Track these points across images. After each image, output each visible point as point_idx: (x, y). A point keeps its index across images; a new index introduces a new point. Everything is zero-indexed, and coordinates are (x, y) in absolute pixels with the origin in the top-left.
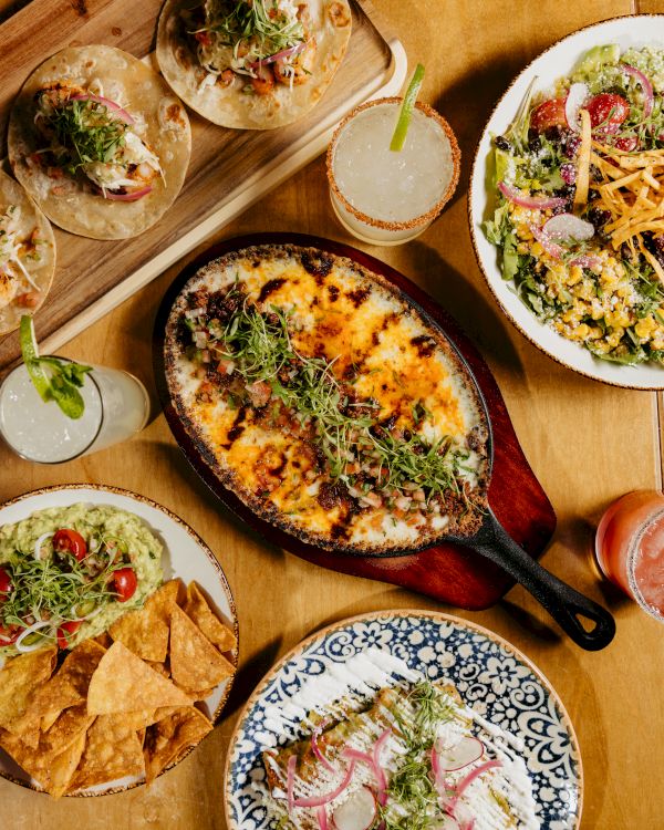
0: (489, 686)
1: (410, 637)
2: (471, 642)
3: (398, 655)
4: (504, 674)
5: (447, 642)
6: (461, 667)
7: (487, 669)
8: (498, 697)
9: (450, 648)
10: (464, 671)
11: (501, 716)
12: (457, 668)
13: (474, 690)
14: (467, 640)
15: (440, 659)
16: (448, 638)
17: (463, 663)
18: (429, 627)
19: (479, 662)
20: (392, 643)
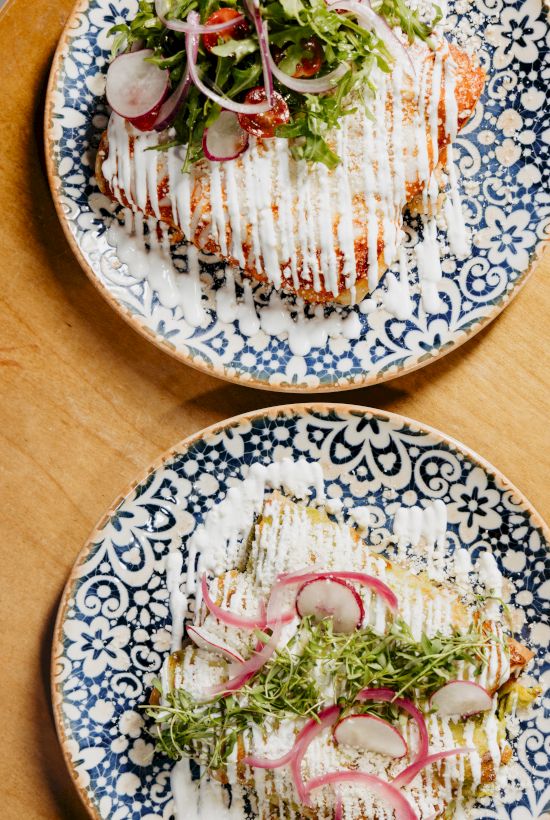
0: (127, 649)
1: (132, 793)
2: (85, 715)
3: (168, 788)
4: (98, 644)
5: (106, 743)
6: (128, 700)
7: (108, 668)
8: (133, 628)
9: (113, 731)
10: (129, 692)
11: (154, 607)
12: (132, 703)
13: (145, 663)
14: (86, 722)
15: (135, 733)
16: (100, 745)
17: (121, 701)
18: (101, 781)
19: (105, 684)
20: (157, 809)
